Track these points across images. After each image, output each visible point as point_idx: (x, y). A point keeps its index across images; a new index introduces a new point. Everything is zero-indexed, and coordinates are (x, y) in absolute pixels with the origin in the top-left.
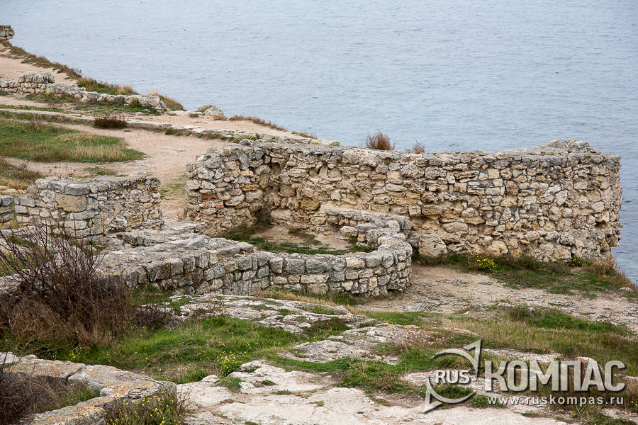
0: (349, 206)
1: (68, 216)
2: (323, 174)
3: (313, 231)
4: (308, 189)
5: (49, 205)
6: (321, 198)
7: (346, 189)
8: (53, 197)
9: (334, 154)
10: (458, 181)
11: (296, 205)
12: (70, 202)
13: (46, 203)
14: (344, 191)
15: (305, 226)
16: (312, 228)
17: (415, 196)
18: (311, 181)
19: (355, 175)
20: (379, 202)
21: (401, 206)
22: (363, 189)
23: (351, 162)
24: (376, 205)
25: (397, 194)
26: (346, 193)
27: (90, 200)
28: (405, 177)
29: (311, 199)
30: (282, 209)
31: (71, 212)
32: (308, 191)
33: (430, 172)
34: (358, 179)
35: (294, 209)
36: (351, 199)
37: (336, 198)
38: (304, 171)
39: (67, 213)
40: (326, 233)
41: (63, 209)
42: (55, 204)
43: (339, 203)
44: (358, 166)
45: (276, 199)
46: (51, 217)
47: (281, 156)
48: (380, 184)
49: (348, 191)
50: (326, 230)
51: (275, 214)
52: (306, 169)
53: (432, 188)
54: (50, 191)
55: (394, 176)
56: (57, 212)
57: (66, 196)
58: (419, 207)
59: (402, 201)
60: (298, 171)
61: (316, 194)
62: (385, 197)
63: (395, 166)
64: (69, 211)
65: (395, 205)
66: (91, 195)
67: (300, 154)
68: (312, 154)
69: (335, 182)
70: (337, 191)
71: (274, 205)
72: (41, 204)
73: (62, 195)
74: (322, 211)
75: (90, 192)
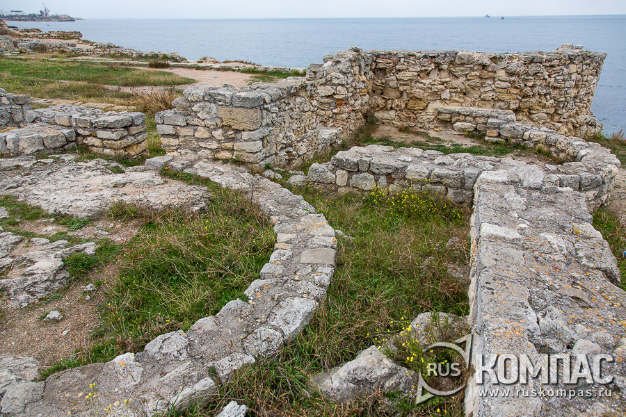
0: (457, 104)
1: (239, 136)
2: (434, 76)
3: (420, 128)
4: (418, 90)
5: (209, 123)
6: (429, 98)
7: (455, 88)
8: (214, 111)
9: (448, 55)
10: (549, 76)
11: (403, 106)
12: (241, 117)
13: (203, 120)
14: (455, 90)
15: (413, 124)
16: (420, 126)
17: (517, 91)
18: (422, 83)
19: (466, 75)
20: (487, 99)
21: (503, 101)
22: (472, 88)
23: (466, 62)
24: (483, 102)
25: (503, 91)
26: (456, 92)
27: (265, 112)
28: (511, 74)
29: (421, 100)
30: (387, 110)
31: (244, 130)
32: (417, 92)
33: (533, 68)
34: (469, 78)
35: (400, 110)
36: (460, 97)
37: (446, 97)
38: (416, 74)
39: (237, 131)
40: (437, 129)
41: (230, 126)
42: (218, 121)
43: (448, 102)
44: (471, 66)
45: (381, 102)
46: (212, 138)
47: (389, 61)
48: (489, 82)
49: (459, 90)
50: (436, 127)
51: (379, 115)
52: (418, 72)
53: (530, 84)
54: (208, 104)
55: (501, 74)
56: (220, 131)
57: (234, 109)
58: (517, 101)
59: (506, 97)
60: (410, 74)
61: (426, 94)
62: (493, 93)
63: (503, 64)
64: (241, 128)
65: (499, 100)
66: (266, 106)
67: (412, 58)
68: (425, 57)
69: (446, 82)
70: (448, 90)
71: (378, 106)
72: (196, 121)
73: (228, 109)
74: (430, 109)
75: (265, 102)
